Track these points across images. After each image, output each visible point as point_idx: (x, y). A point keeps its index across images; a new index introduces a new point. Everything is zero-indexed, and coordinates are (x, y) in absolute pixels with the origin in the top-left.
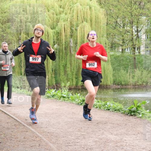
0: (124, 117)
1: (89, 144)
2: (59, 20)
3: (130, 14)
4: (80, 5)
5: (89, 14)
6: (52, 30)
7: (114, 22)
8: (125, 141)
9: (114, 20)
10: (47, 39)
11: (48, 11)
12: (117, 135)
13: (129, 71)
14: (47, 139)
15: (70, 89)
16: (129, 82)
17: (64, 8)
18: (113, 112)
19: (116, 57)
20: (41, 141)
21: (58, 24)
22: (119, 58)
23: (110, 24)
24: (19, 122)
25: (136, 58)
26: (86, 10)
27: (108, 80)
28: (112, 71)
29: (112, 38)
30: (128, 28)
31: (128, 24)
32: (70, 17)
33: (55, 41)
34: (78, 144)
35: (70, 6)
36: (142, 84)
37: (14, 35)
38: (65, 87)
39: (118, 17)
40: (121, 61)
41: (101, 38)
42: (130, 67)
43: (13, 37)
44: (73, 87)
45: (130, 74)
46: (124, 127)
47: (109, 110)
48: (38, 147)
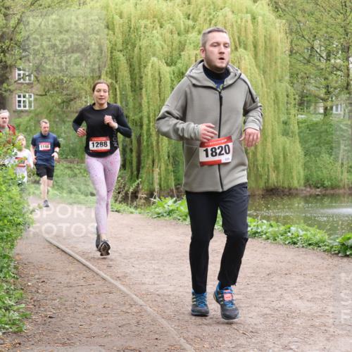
0: (330, 260)
1: (249, 321)
2: (185, 45)
3: (341, 30)
4: (230, 13)
5: (252, 31)
6: (168, 68)
7: (308, 49)
8: (331, 315)
9: (306, 44)
10: (157, 87)
11: (161, 27)
12: (312, 300)
14: (155, 310)
16: (341, 180)
17: (195, 20)
18: (304, 249)
19: (311, 125)
20: (142, 314)
21: (182, 53)
22: (317, 128)
23: (296, 53)
24: (93, 271)
26: (243, 24)
27: (292, 178)
28: (303, 156)
29: (302, 84)
30: (338, 61)
31: (338, 52)
35: (210, 14)
37: (86, 79)
39: (315, 36)
40: (323, 135)
41: (278, 83)
42: (342, 147)
43: (82, 83)
45: (342, 164)
46: (330, 282)
47: (295, 243)
48: (134, 328)
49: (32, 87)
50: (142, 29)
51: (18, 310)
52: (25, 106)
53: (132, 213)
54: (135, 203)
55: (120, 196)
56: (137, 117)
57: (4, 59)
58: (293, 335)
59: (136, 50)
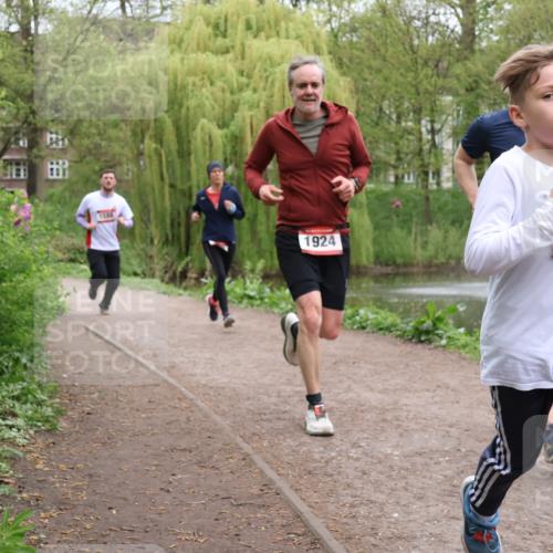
0: (404, 346)
2: (238, 105)
3: (413, 90)
6: (220, 130)
7: (375, 110)
8: (404, 408)
9: (373, 105)
10: (208, 152)
11: (211, 85)
12: (384, 391)
13: (414, 230)
14: (207, 405)
15: (266, 277)
16: (415, 257)
17: (249, 77)
18: (375, 335)
19: (381, 196)
20: (193, 409)
21: (236, 115)
22: (387, 199)
23: (364, 114)
25: (431, 197)
27: (361, 254)
28: (372, 231)
30: (409, 124)
31: (409, 114)
32: (264, 98)
33: (228, 157)
34: (286, 416)
36: (447, 263)
37: (127, 143)
38: (253, 271)
39: (384, 96)
42: (415, 219)
43: (123, 148)
44: (274, 272)
45: (416, 239)
46: (403, 371)
47: (364, 328)
48: (183, 426)
49: (66, 153)
50: (190, 87)
51: (51, 406)
52: (58, 174)
53: (180, 295)
54: (184, 284)
55: (168, 276)
56: (185, 187)
57: (33, 121)
58: (363, 431)
59: (184, 111)
